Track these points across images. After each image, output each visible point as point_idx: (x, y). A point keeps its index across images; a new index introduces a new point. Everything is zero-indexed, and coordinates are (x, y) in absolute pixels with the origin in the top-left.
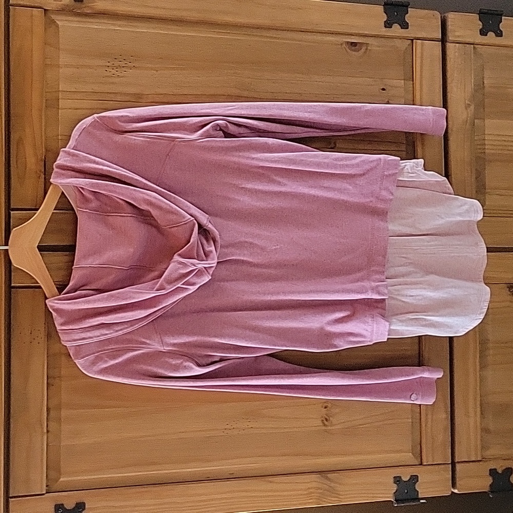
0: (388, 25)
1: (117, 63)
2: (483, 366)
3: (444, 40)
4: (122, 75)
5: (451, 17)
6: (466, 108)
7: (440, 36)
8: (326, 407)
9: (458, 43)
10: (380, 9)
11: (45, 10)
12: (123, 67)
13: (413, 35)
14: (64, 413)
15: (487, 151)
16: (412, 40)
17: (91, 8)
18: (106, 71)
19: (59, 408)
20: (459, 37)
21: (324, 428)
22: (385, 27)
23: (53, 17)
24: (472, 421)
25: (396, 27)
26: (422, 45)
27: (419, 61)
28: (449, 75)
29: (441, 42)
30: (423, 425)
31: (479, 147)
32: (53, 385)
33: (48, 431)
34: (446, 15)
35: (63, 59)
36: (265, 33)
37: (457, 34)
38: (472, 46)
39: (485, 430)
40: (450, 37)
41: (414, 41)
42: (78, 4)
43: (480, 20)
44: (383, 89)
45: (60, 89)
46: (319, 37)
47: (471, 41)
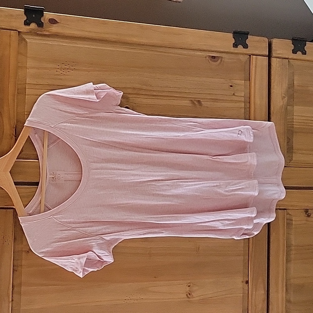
0: (235, 45)
1: (64, 66)
2: (288, 261)
3: (270, 56)
4: (67, 74)
5: (275, 41)
6: (282, 99)
7: (268, 54)
8: (189, 286)
9: (278, 58)
10: (231, 35)
11: (19, 32)
12: (67, 69)
13: (250, 53)
14: (23, 288)
15: (294, 126)
16: (250, 56)
17: (48, 31)
18: (57, 71)
19: (20, 285)
20: (279, 54)
21: (187, 299)
22: (233, 47)
23: (24, 36)
24: (280, 295)
25: (240, 47)
26: (256, 59)
27: (254, 69)
28: (272, 78)
29: (267, 58)
30: (250, 298)
31: (289, 123)
32: (16, 271)
33: (12, 300)
34: (272, 40)
35: (30, 63)
36: (158, 49)
37: (278, 52)
38: (287, 60)
39: (288, 301)
40: (274, 54)
41: (251, 56)
42: (40, 29)
43: (293, 44)
44: (231, 86)
45: (27, 82)
46: (192, 53)
47: (287, 57)
